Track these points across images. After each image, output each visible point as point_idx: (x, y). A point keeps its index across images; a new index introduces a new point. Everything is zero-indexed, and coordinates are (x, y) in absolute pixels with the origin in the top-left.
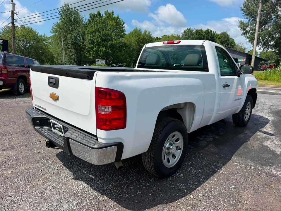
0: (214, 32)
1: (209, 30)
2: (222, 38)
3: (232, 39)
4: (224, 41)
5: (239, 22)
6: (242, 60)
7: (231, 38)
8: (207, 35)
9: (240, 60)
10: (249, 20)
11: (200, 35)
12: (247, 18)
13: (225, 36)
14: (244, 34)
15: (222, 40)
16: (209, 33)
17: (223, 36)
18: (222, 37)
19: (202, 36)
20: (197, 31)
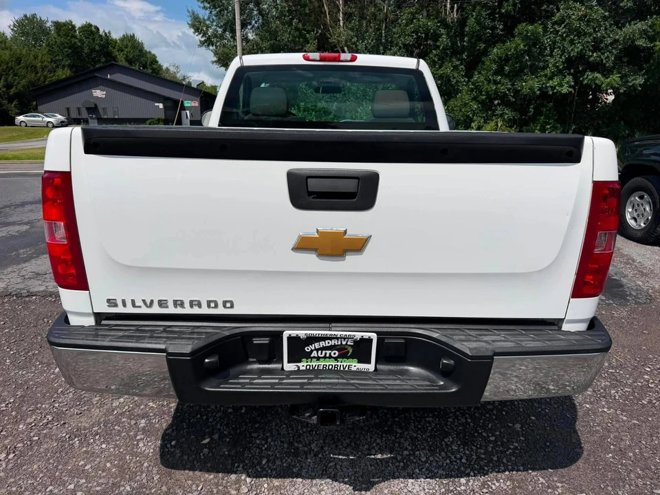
0: (107, 32)
1: (90, 25)
2: (126, 50)
3: (150, 53)
4: (134, 57)
5: (188, 14)
6: (193, 105)
7: (148, 50)
8: (89, 38)
9: (189, 105)
10: (211, 13)
11: (69, 38)
12: (205, 8)
13: (132, 44)
14: (202, 43)
15: (129, 55)
16: (92, 32)
17: (130, 44)
18: (126, 47)
19: (77, 40)
20: (58, 25)
